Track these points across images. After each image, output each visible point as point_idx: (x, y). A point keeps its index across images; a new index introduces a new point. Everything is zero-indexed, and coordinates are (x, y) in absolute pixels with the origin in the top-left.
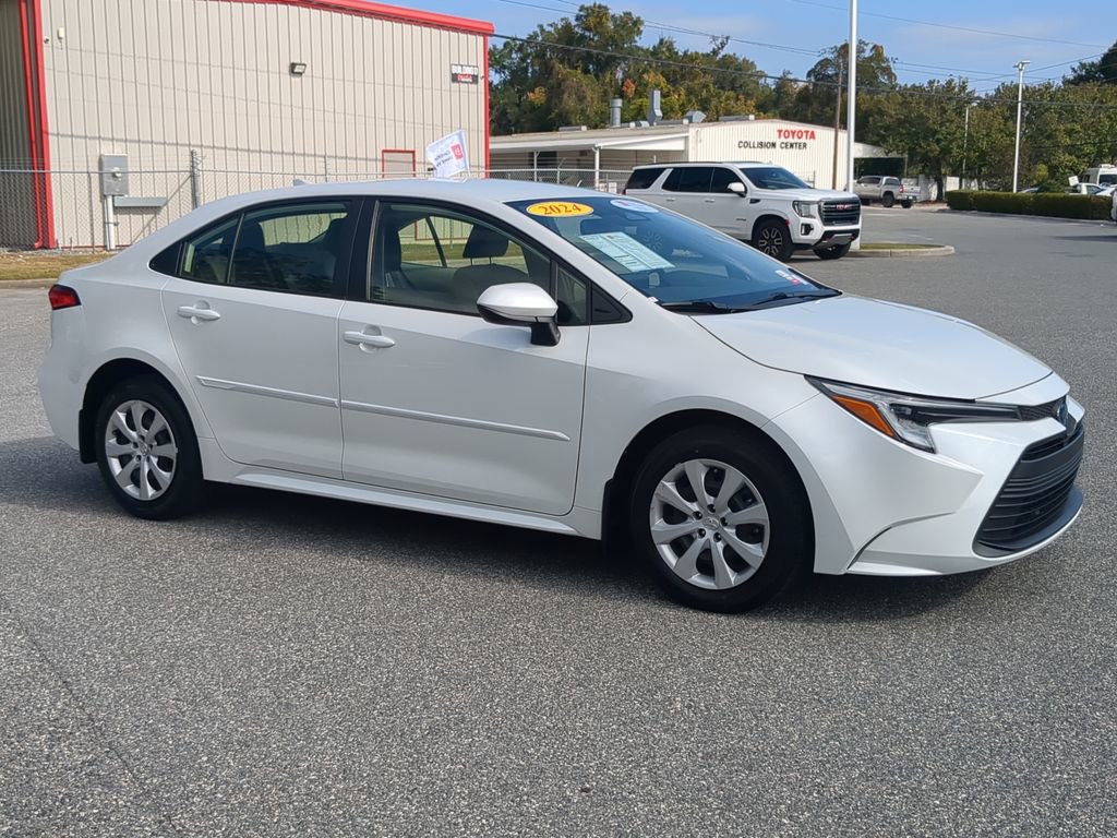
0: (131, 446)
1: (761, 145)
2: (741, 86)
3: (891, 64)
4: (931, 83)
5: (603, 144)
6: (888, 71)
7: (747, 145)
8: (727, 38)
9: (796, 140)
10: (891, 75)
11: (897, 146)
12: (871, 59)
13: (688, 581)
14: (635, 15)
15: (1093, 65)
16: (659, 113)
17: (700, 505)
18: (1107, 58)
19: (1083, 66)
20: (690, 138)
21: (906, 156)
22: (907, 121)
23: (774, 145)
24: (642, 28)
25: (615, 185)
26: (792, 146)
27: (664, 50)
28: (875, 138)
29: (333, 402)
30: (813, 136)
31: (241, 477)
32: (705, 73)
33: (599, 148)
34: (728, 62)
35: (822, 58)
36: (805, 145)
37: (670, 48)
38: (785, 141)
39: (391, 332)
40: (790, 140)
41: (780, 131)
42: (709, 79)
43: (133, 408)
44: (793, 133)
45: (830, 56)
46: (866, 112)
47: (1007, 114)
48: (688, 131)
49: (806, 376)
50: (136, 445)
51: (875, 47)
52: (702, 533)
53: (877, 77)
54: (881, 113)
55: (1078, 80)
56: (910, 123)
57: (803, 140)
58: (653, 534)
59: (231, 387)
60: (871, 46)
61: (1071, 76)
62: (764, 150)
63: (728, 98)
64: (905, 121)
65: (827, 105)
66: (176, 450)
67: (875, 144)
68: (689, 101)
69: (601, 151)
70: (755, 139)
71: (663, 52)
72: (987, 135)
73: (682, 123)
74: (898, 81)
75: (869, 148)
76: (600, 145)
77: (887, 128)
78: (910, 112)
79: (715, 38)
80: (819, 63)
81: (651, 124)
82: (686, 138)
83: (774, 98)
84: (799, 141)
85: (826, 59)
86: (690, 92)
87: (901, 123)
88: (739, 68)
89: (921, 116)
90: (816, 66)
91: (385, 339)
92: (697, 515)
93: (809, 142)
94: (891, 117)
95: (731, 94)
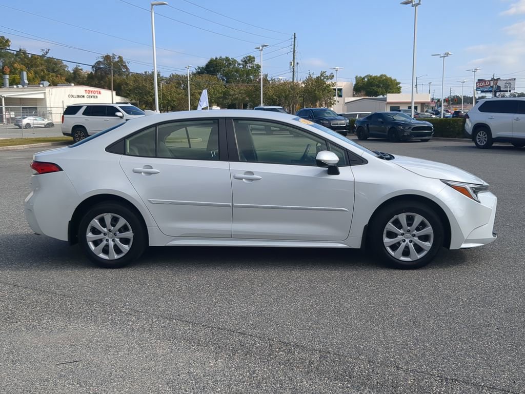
0: (102, 234)
1: (78, 96)
2: (57, 71)
3: (127, 64)
4: (145, 72)
5: (6, 95)
6: (125, 67)
7: (72, 96)
8: (49, 50)
9: (93, 95)
10: (127, 68)
11: (135, 98)
12: (118, 62)
13: (400, 259)
14: (6, 38)
15: (203, 68)
16: (26, 82)
17: (404, 230)
18: (207, 65)
19: (199, 68)
20: (47, 93)
21: (138, 102)
22: (138, 87)
23: (84, 96)
24: (10, 44)
25: (14, 113)
26: (91, 97)
27: (21, 54)
28: (125, 94)
29: (230, 205)
30: (100, 93)
31: (170, 243)
32: (42, 65)
33: (4, 97)
34: (50, 60)
35: (98, 60)
36: (97, 97)
37: (25, 53)
38: (89, 95)
39: (259, 173)
40: (91, 95)
41: (86, 91)
42: (44, 67)
43: (105, 217)
44: (92, 91)
45: (101, 60)
46: (119, 83)
47: (177, 86)
48: (45, 90)
49: (441, 180)
50: (105, 234)
51: (119, 57)
52: (404, 241)
53: (121, 69)
54: (127, 84)
55: (199, 73)
56: (139, 89)
57: (96, 95)
58: (385, 244)
59: (170, 203)
60: (118, 56)
61: (195, 71)
62: (80, 98)
63: (52, 76)
64: (137, 88)
65: (102, 80)
66: (132, 234)
67: (125, 97)
68: (36, 77)
69: (5, 98)
70: (75, 94)
71: (21, 55)
72: (170, 94)
73: (39, 86)
74: (130, 71)
75: (123, 98)
76: (4, 95)
77: (130, 90)
78: (139, 84)
79: (43, 50)
80: (97, 63)
81: (23, 87)
82: (45, 93)
83: (73, 77)
84: (94, 95)
85: (99, 61)
86: (36, 73)
87: (135, 88)
88: (56, 64)
89: (143, 86)
90: (96, 64)
91: (255, 176)
92: (403, 234)
93: (99, 95)
94: (131, 86)
95: (54, 74)
